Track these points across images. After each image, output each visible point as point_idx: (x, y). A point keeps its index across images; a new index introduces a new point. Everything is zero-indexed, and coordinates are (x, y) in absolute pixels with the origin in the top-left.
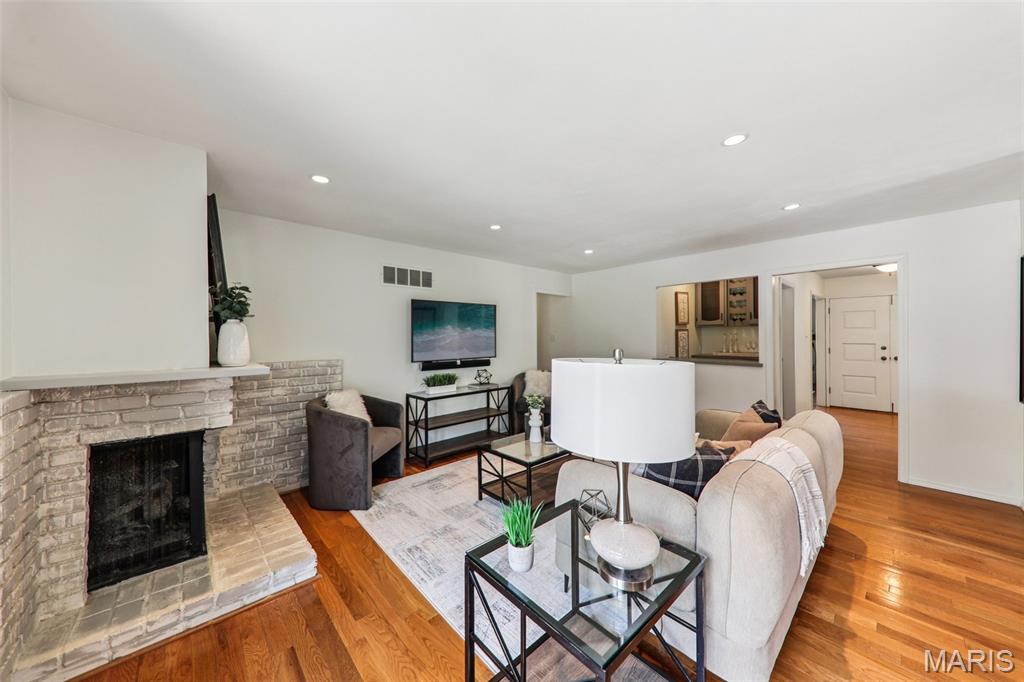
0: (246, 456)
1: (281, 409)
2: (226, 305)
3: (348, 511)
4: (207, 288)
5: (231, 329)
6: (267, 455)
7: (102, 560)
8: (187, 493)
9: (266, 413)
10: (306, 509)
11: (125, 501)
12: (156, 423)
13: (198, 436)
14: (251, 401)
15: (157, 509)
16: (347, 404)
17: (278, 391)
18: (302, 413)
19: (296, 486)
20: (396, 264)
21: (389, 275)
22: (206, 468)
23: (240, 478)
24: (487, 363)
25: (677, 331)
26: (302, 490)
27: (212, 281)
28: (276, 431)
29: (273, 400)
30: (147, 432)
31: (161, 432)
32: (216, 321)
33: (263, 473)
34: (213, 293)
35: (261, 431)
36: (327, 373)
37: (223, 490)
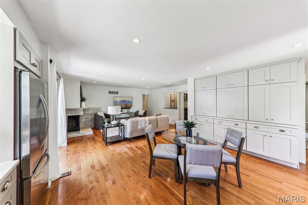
0: (86, 122)
1: (91, 115)
2: (83, 99)
3: (99, 130)
4: (80, 97)
5: (83, 103)
6: (89, 122)
7: (69, 130)
8: (78, 125)
9: (88, 115)
10: (94, 130)
11: (71, 124)
12: (74, 114)
13: (79, 116)
14: (86, 113)
15: (74, 125)
16: (101, 114)
17: (91, 112)
18: (94, 116)
19: (93, 127)
20: (111, 90)
21: (110, 92)
22: (80, 122)
23: (85, 125)
24: (130, 108)
25: (171, 102)
26: (94, 128)
27: (81, 97)
28: (90, 118)
29: (90, 113)
30: (73, 115)
31: (75, 115)
32: (81, 101)
33: (88, 124)
34: (81, 98)
35: (88, 118)
36: (98, 109)
37: (82, 126)
